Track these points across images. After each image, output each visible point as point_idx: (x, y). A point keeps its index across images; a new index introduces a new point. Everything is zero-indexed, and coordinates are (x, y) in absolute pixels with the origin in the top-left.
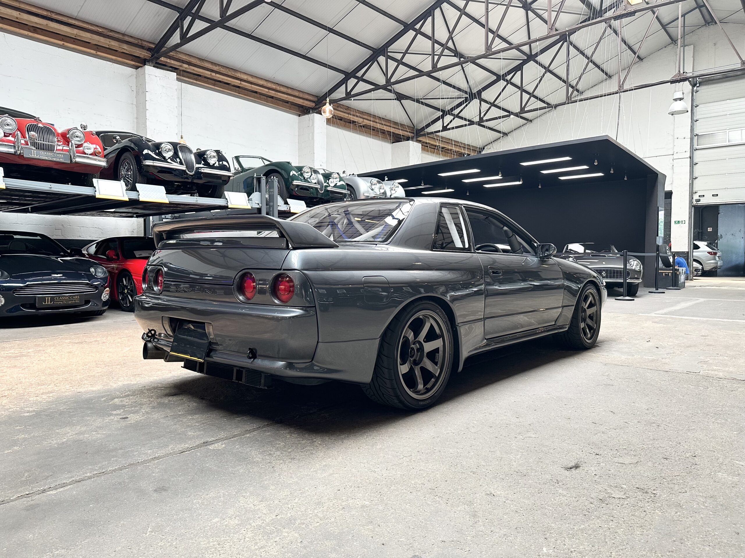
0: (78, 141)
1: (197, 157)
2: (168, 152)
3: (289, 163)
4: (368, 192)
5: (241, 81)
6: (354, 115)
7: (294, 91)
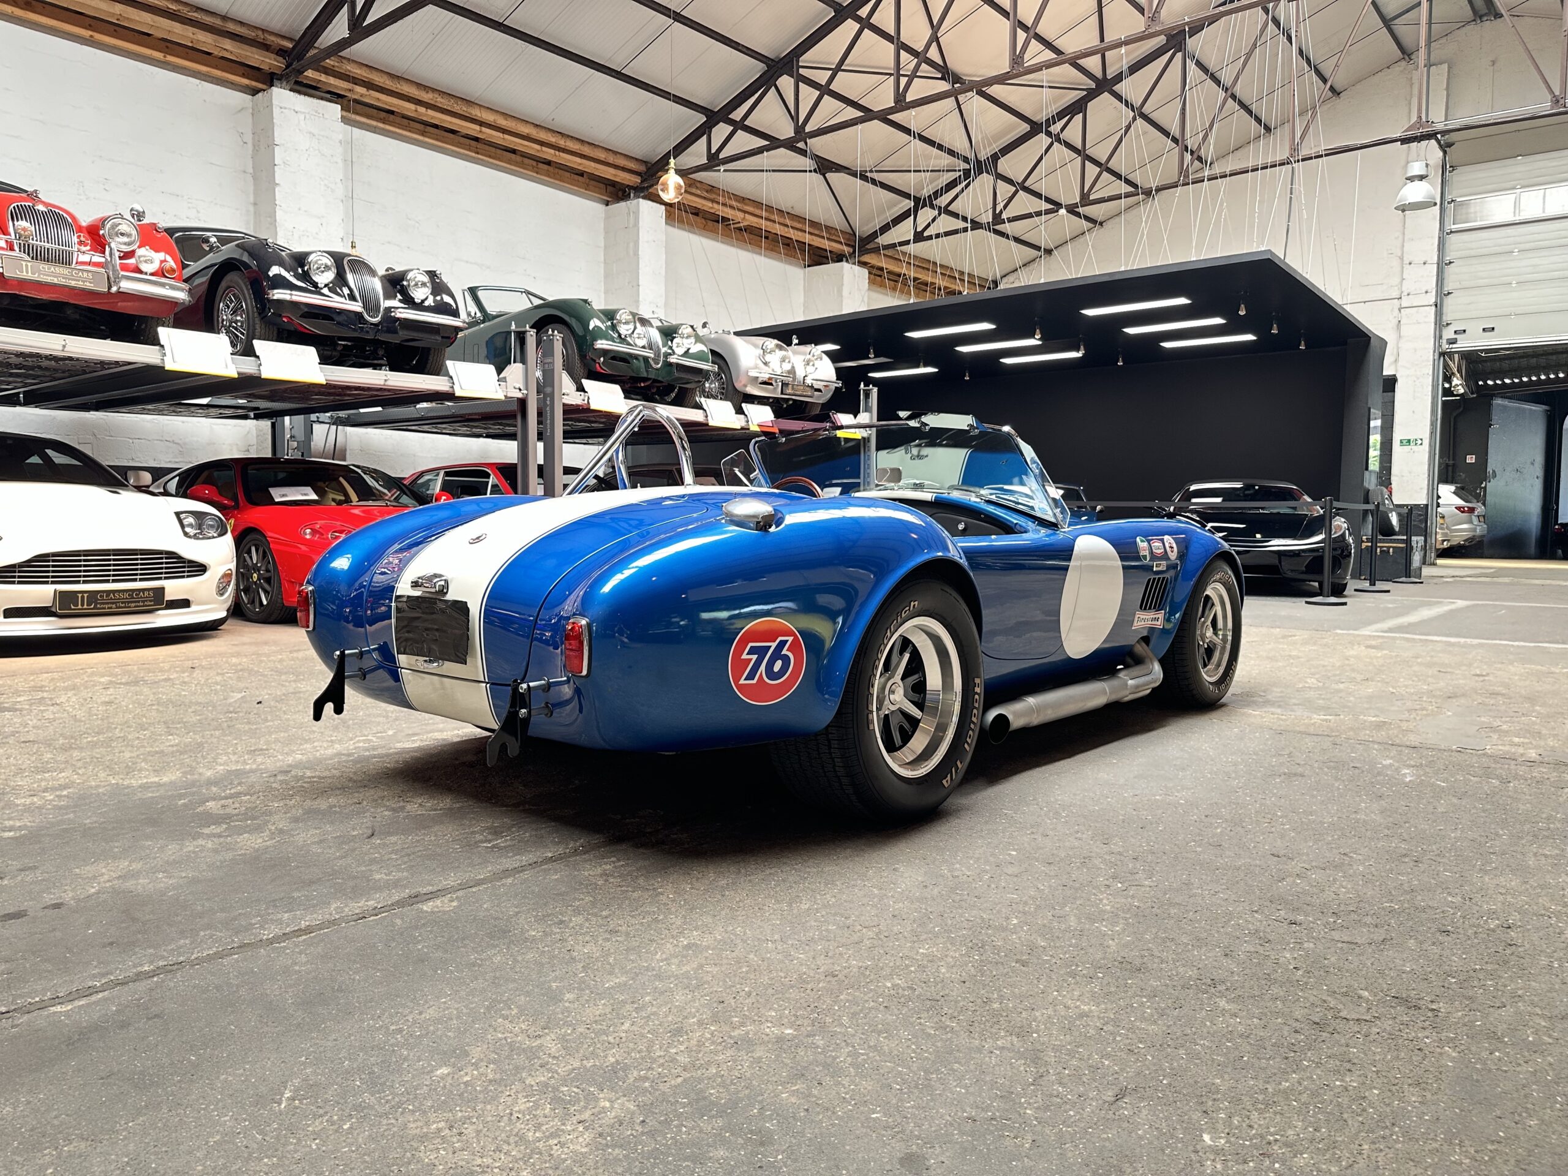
0: (125, 244)
1: (388, 284)
2: (323, 272)
3: (586, 301)
4: (756, 367)
5: (481, 125)
6: (724, 205)
7: (596, 150)
